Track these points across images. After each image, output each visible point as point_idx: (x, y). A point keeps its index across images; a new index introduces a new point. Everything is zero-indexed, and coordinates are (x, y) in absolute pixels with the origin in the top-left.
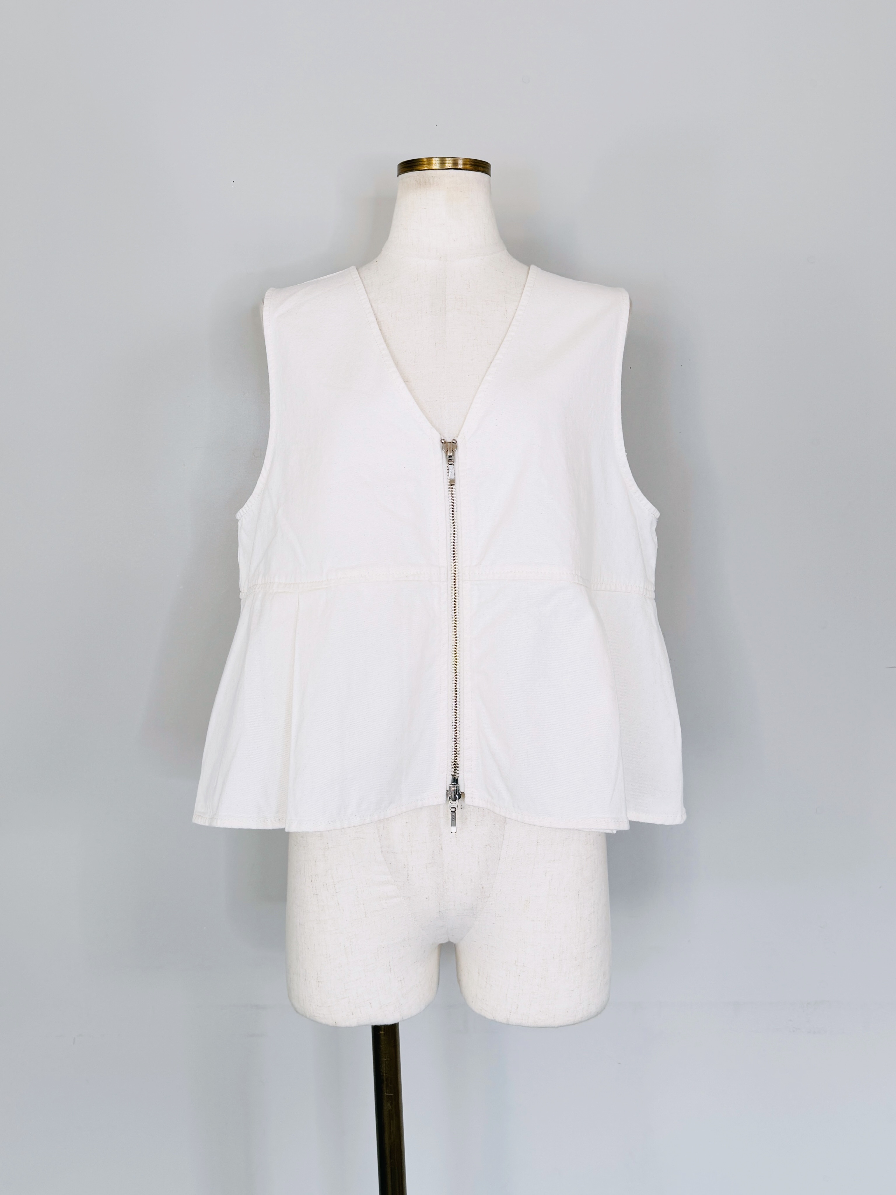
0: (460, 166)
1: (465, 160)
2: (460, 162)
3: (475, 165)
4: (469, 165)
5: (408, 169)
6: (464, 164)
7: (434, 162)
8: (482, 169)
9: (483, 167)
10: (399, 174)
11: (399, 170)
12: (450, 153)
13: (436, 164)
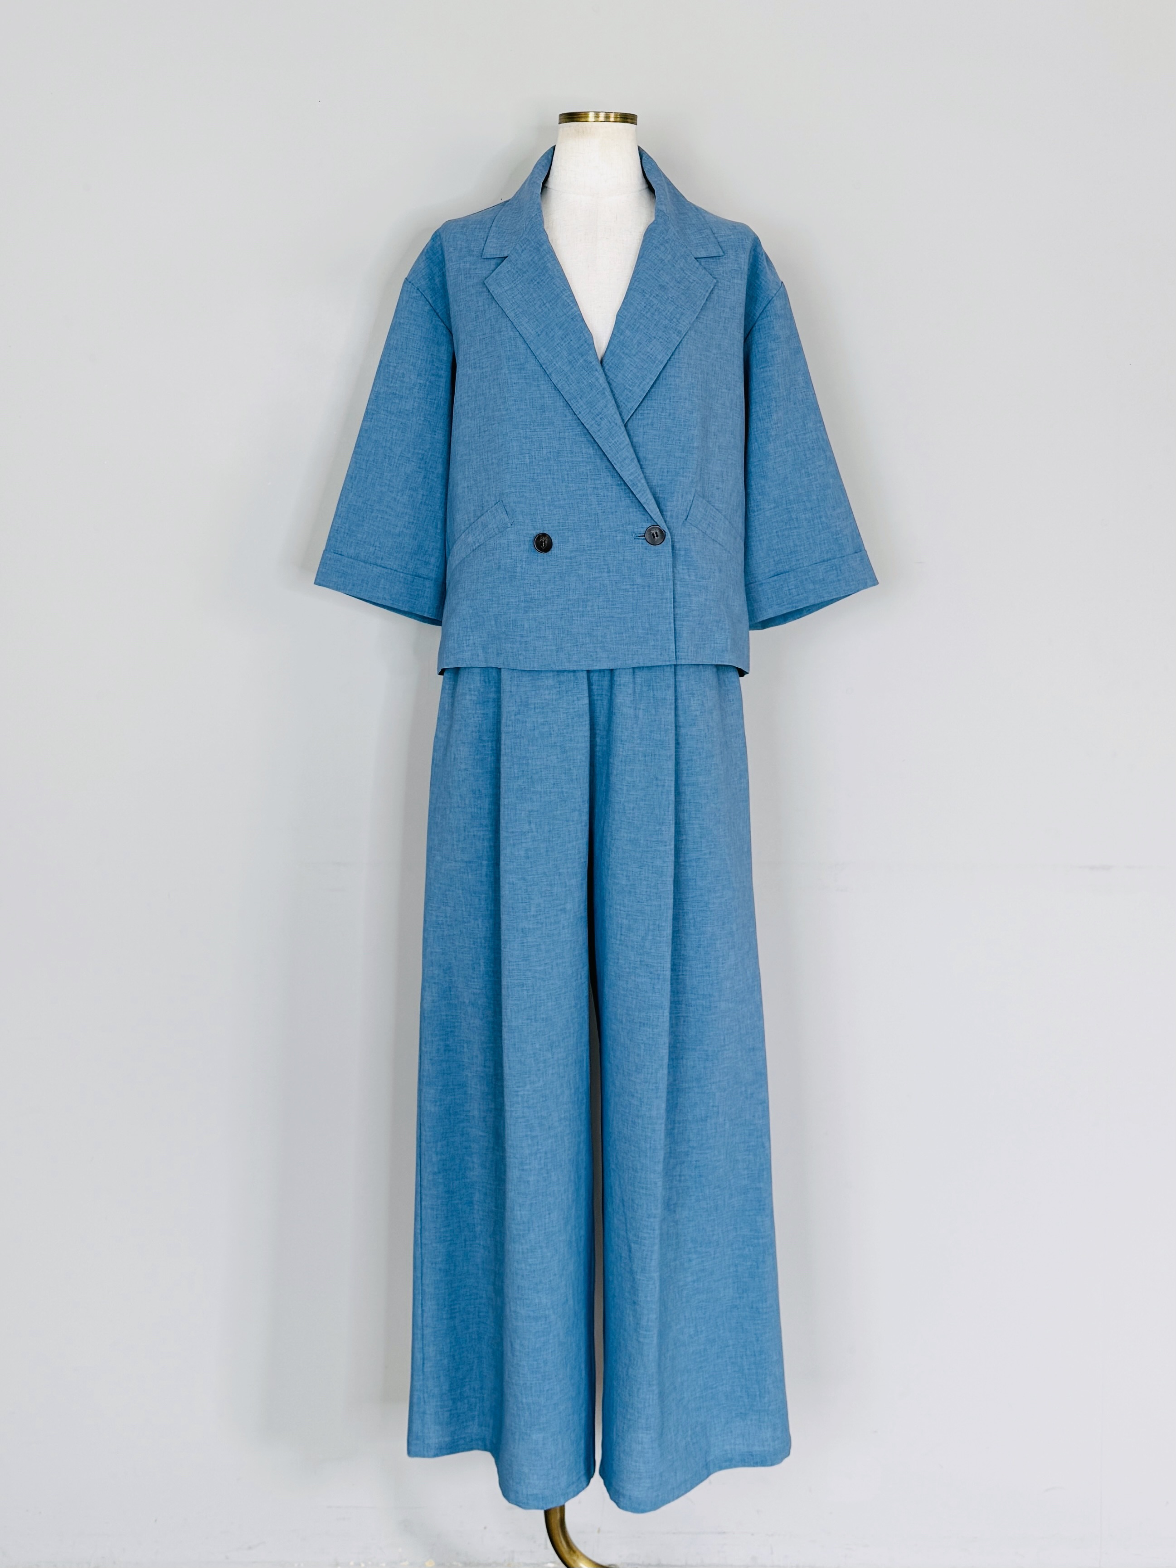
0: (612, 119)
1: (616, 114)
2: (612, 115)
3: (624, 118)
4: (620, 118)
5: (568, 120)
6: (616, 118)
7: (589, 116)
8: (629, 120)
9: (632, 119)
10: (560, 123)
11: (560, 119)
12: (603, 108)
13: (591, 117)
